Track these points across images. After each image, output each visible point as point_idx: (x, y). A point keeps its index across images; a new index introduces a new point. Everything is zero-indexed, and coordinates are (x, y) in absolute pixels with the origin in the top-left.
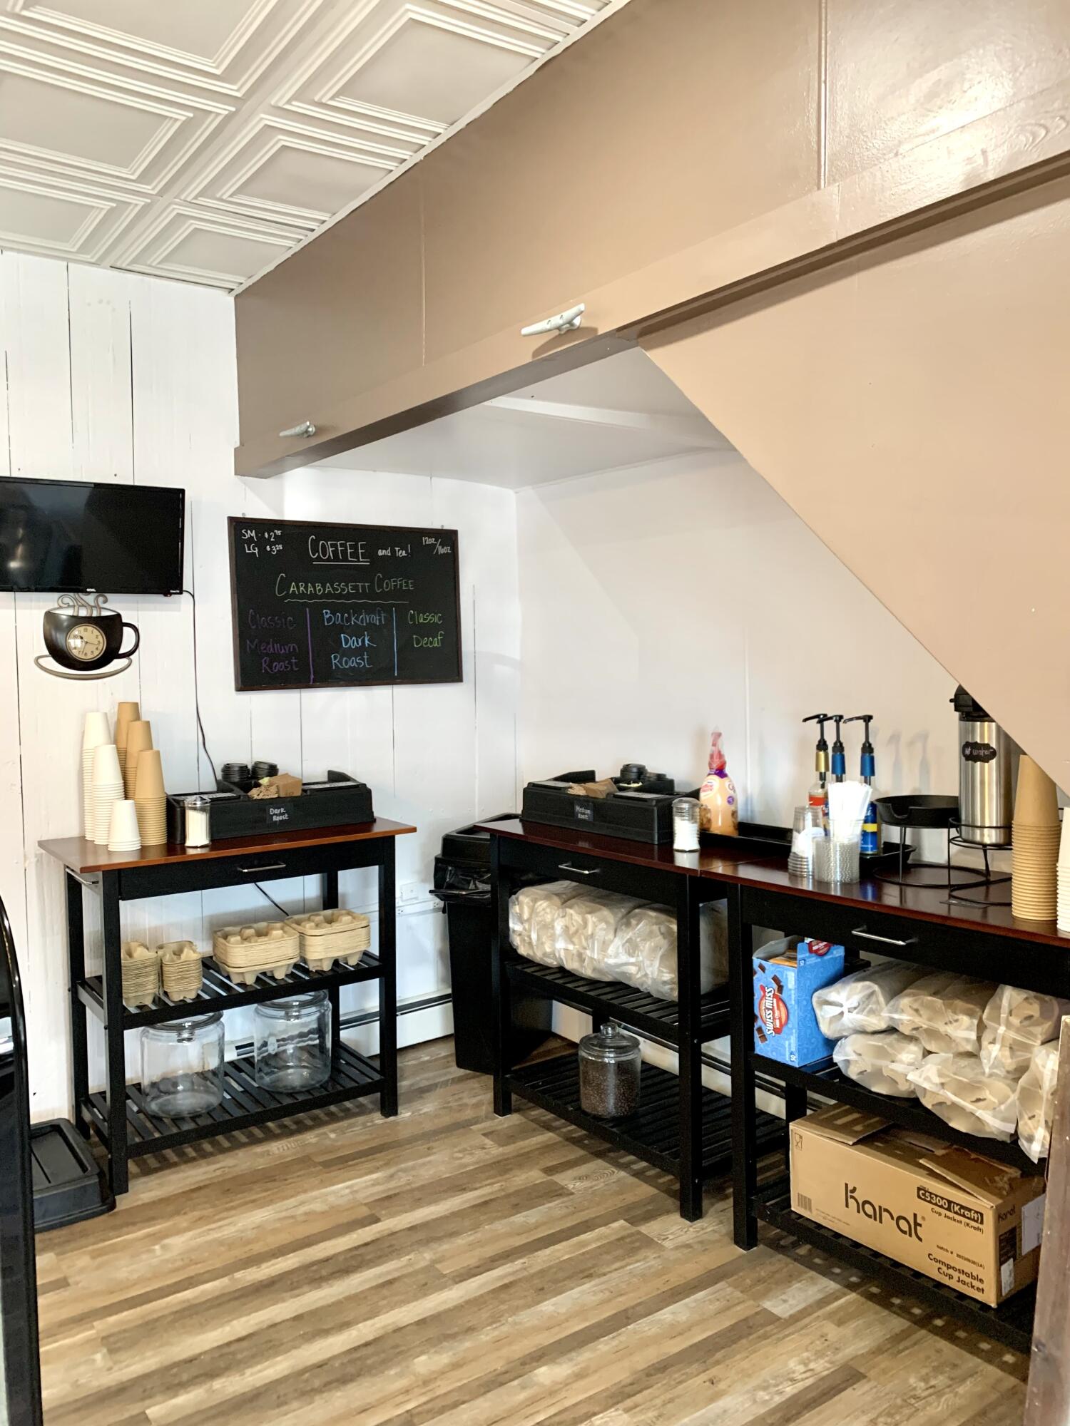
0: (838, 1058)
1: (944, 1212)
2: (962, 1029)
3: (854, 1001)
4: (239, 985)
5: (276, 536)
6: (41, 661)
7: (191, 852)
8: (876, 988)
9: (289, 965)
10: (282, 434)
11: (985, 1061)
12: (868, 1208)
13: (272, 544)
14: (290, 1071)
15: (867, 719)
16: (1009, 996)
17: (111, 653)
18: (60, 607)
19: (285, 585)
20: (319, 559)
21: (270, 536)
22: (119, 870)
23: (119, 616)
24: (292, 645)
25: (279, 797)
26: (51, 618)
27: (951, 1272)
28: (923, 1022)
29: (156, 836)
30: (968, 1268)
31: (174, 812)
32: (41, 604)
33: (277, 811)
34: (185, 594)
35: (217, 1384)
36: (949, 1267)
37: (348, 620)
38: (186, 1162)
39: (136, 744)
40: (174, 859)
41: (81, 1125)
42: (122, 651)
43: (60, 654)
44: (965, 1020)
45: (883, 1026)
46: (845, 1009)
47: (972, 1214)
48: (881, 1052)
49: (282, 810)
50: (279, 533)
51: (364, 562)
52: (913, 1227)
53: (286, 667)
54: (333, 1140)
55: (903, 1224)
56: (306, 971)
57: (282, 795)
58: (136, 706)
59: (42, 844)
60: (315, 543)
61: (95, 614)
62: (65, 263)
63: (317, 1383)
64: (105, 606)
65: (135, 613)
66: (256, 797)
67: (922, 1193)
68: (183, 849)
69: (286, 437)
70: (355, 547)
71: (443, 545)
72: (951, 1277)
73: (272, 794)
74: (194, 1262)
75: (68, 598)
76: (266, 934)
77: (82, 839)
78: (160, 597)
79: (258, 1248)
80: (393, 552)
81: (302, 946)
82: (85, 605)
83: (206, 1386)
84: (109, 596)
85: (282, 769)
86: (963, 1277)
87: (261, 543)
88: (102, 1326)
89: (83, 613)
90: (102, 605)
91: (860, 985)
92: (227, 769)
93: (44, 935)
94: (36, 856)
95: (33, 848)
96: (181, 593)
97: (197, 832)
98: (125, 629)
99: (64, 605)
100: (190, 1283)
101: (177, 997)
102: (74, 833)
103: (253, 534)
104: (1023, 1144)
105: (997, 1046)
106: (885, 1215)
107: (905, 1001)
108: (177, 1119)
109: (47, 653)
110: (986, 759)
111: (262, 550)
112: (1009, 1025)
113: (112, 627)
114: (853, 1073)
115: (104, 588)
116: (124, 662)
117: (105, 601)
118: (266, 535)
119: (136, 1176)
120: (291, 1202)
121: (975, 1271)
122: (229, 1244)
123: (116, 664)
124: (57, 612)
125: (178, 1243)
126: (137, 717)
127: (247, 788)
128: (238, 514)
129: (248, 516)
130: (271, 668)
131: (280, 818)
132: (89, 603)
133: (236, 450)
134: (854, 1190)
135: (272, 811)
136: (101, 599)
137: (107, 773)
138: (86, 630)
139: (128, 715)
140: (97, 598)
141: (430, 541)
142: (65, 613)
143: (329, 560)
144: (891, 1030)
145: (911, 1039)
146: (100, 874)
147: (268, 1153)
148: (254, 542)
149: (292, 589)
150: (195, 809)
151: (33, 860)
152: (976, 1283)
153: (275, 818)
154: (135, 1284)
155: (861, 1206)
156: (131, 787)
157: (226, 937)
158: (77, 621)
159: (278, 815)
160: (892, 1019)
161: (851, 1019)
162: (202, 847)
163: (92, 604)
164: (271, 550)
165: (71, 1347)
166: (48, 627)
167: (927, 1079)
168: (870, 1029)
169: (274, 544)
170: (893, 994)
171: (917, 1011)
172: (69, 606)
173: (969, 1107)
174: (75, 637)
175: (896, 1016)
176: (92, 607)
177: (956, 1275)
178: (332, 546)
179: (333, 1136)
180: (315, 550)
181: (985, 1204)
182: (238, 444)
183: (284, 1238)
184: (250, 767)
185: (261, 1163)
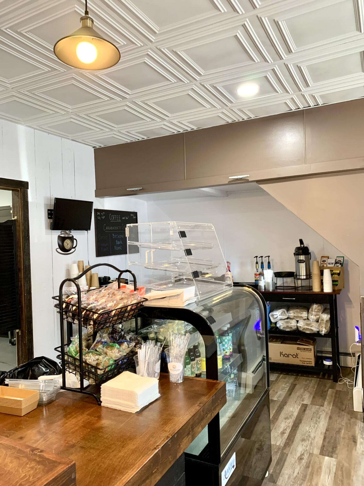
0: (278, 325)
1: (303, 351)
2: (304, 314)
3: (280, 314)
6: (57, 250)
8: (285, 310)
10: (127, 190)
11: (311, 319)
12: (286, 355)
15: (269, 257)
16: (315, 306)
18: (61, 234)
19: (105, 227)
20: (112, 220)
21: (102, 214)
23: (73, 236)
24: (107, 244)
27: (305, 362)
28: (296, 315)
30: (308, 360)
32: (57, 233)
36: (304, 361)
37: (117, 236)
42: (73, 247)
43: (62, 248)
44: (305, 313)
45: (286, 317)
46: (278, 315)
47: (309, 349)
48: (287, 322)
50: (104, 213)
51: (120, 221)
52: (297, 356)
53: (106, 250)
55: (294, 356)
58: (83, 262)
60: (111, 215)
61: (69, 236)
62: (61, 138)
65: (76, 236)
67: (298, 349)
69: (128, 191)
70: (118, 217)
71: (134, 216)
72: (305, 363)
75: (63, 232)
80: (125, 218)
82: (67, 234)
86: (308, 362)
87: (101, 216)
89: (67, 236)
91: (281, 310)
98: (74, 240)
103: (99, 213)
104: (321, 332)
105: (313, 316)
106: (290, 355)
107: (291, 312)
109: (58, 247)
110: (303, 263)
111: (101, 218)
112: (315, 311)
113: (72, 240)
114: (281, 328)
116: (74, 249)
117: (71, 233)
121: (310, 360)
123: (72, 250)
124: (60, 236)
129: (98, 208)
130: (103, 250)
134: (282, 352)
138: (68, 241)
139: (82, 264)
140: (69, 232)
141: (132, 215)
143: (113, 220)
144: (288, 318)
145: (292, 319)
148: (99, 216)
149: (107, 228)
152: (311, 363)
155: (284, 355)
158: (65, 238)
160: (289, 315)
161: (280, 317)
164: (103, 218)
166: (58, 240)
167: (301, 325)
168: (283, 319)
169: (103, 216)
170: (288, 310)
171: (294, 313)
172: (63, 234)
173: (310, 328)
174: (65, 243)
175: (290, 315)
177: (306, 362)
178: (114, 216)
180: (111, 218)
181: (311, 347)
182: (95, 189)
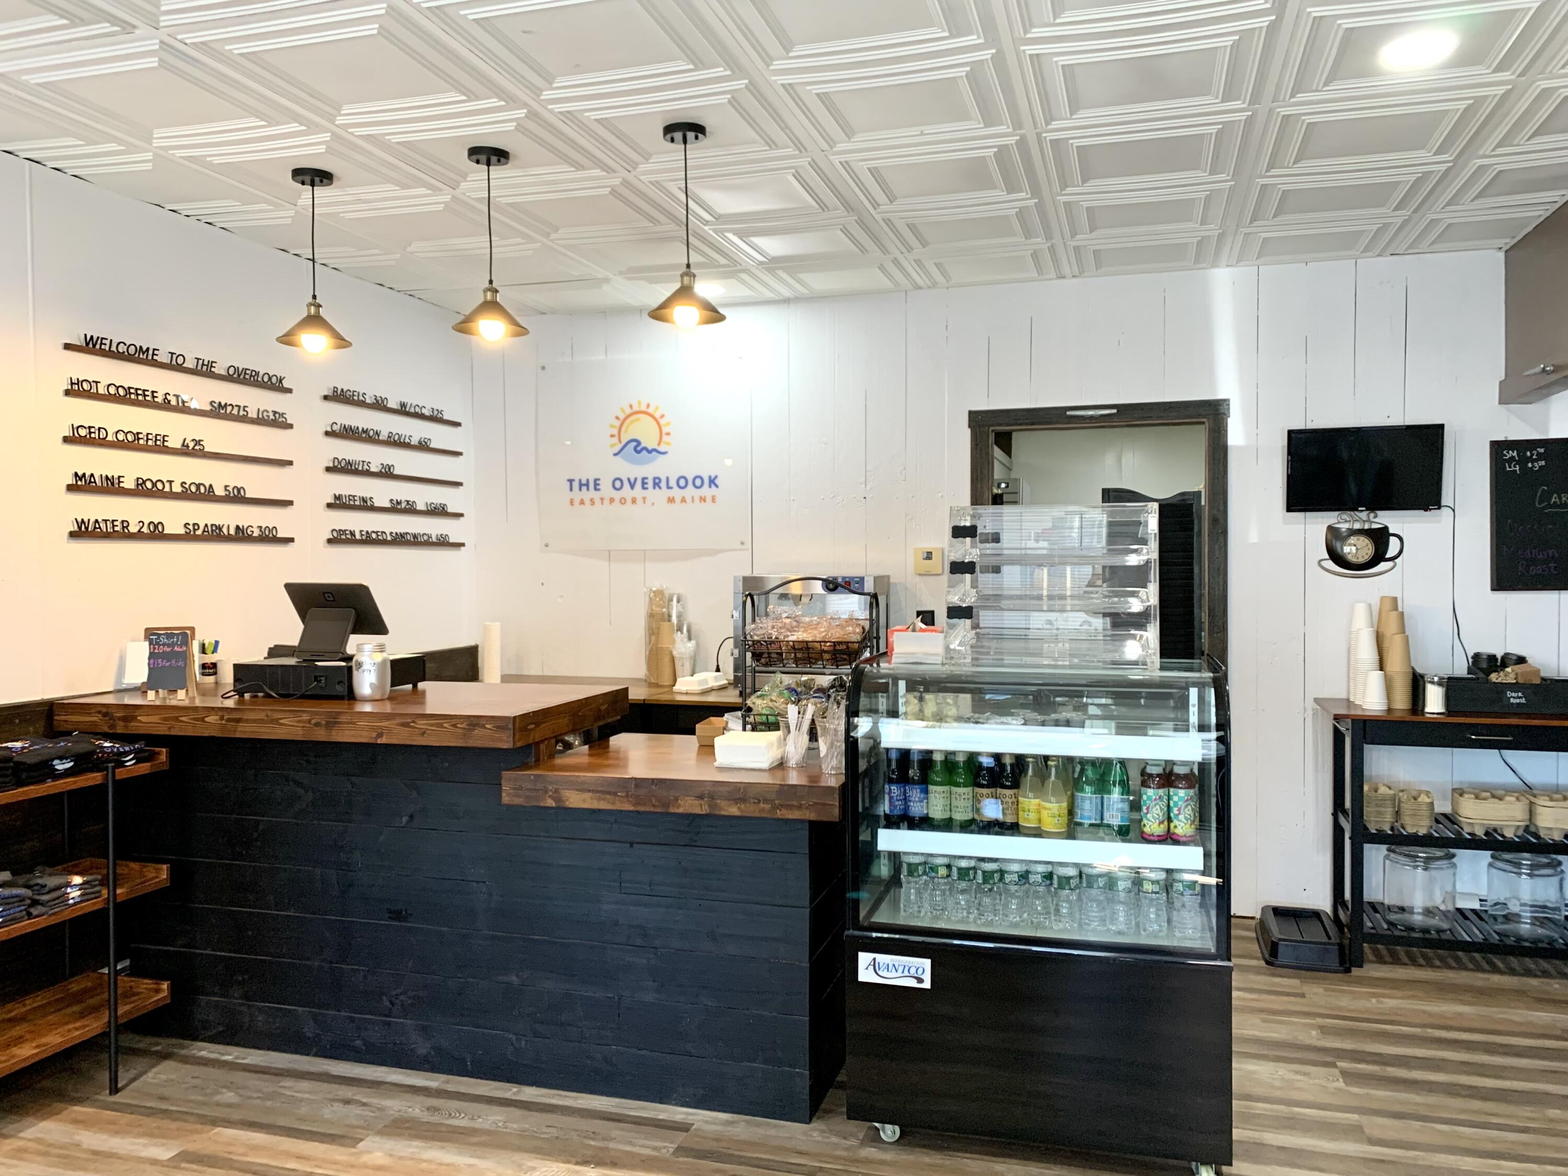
4: (1469, 834)
5: (1539, 454)
6: (1323, 563)
7: (1428, 716)
9: (1518, 827)
10: (1525, 374)
13: (1533, 461)
14: (1523, 926)
17: (1379, 557)
18: (1339, 522)
19: (1546, 496)
21: (1532, 455)
22: (1365, 721)
23: (1386, 528)
24: (1550, 552)
25: (1517, 683)
26: (1332, 531)
29: (1402, 702)
31: (1417, 684)
32: (1325, 520)
33: (1513, 694)
34: (1443, 509)
35: (1389, 1069)
38: (1414, 965)
39: (1391, 628)
40: (1414, 718)
41: (1336, 919)
42: (1388, 556)
43: (1337, 558)
49: (1520, 694)
50: (1542, 450)
53: (1544, 571)
54: (1556, 989)
56: (1537, 836)
57: (1521, 681)
58: (1395, 600)
59: (1316, 700)
61: (1367, 527)
62: (1354, 260)
63: (1464, 1093)
64: (1376, 520)
65: (1401, 525)
66: (1494, 680)
68: (1423, 712)
69: (1529, 376)
73: (1511, 680)
74: (1397, 1014)
75: (1346, 516)
76: (1501, 799)
77: (1348, 700)
78: (1422, 512)
79: (1453, 1023)
81: (1531, 813)
82: (1359, 520)
83: (1383, 1067)
84: (1379, 513)
85: (1530, 661)
87: (1523, 461)
88: (1319, 1021)
89: (1357, 526)
90: (1372, 519)
92: (1477, 656)
93: (1316, 771)
94: (1313, 709)
95: (1310, 703)
96: (1439, 508)
97: (1435, 701)
98: (1392, 538)
99: (1343, 521)
100: (1391, 1023)
101: (1411, 830)
102: (1343, 696)
103: (1515, 454)
108: (1410, 929)
109: (1327, 557)
111: (1524, 467)
113: (1380, 537)
115: (1375, 506)
116: (1390, 564)
117: (1376, 517)
118: (1528, 454)
119: (1371, 962)
120: (1495, 1009)
122: (1430, 1014)
123: (1383, 566)
124: (1337, 526)
125: (1391, 1003)
126: (1396, 609)
127: (1488, 672)
128: (1500, 437)
129: (1510, 438)
130: (1528, 572)
131: (1518, 701)
132: (1363, 519)
133: (1501, 382)
135: (1509, 694)
136: (1372, 515)
137: (1366, 652)
138: (1358, 540)
139: (1388, 605)
140: (1368, 515)
142: (1344, 527)
146: (1350, 721)
147: (1488, 979)
148: (1515, 460)
149: (1553, 500)
150: (1433, 683)
151: (1311, 713)
153: (1512, 700)
154: (1348, 1011)
156: (1385, 663)
157: (1461, 795)
158: (1353, 532)
159: (1515, 698)
162: (1438, 714)
163: (1365, 519)
164: (1533, 466)
165: (1298, 1023)
166: (1329, 537)
169: (1536, 460)
172: (1346, 521)
174: (1350, 545)
176: (1364, 521)
179: (1557, 986)
182: (1503, 378)
183: (1478, 1025)
184: (1499, 657)
185: (1479, 983)
